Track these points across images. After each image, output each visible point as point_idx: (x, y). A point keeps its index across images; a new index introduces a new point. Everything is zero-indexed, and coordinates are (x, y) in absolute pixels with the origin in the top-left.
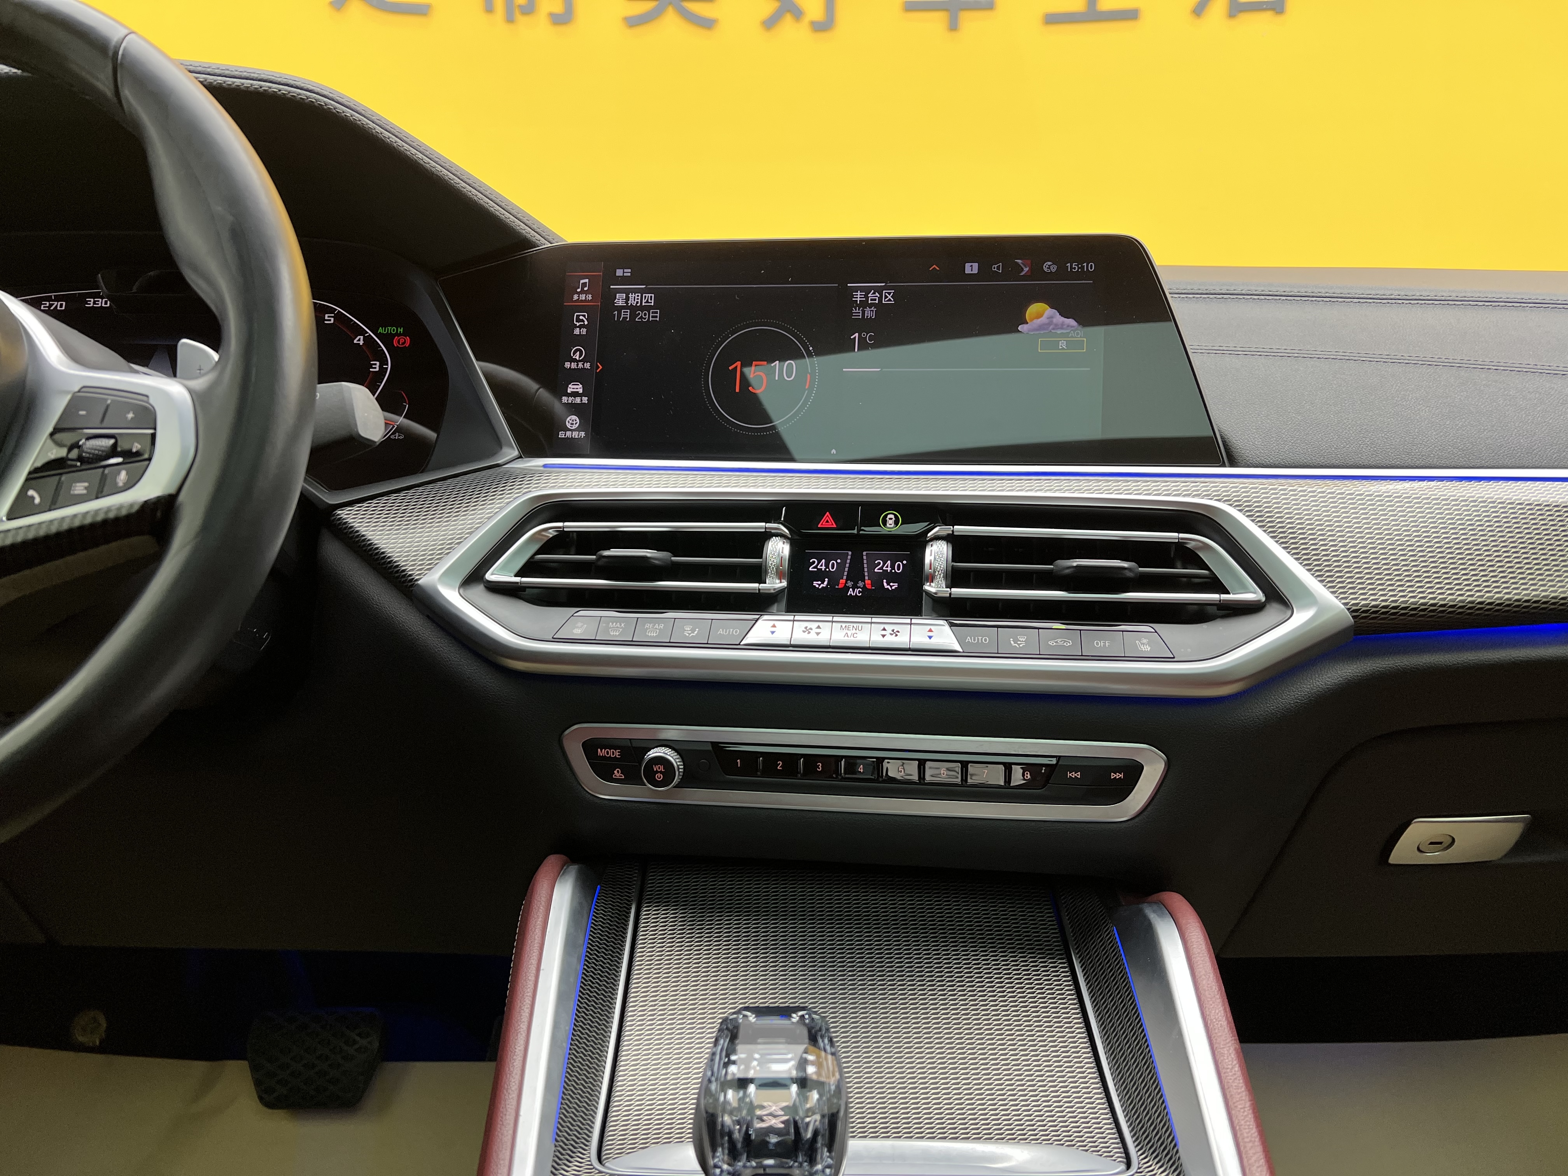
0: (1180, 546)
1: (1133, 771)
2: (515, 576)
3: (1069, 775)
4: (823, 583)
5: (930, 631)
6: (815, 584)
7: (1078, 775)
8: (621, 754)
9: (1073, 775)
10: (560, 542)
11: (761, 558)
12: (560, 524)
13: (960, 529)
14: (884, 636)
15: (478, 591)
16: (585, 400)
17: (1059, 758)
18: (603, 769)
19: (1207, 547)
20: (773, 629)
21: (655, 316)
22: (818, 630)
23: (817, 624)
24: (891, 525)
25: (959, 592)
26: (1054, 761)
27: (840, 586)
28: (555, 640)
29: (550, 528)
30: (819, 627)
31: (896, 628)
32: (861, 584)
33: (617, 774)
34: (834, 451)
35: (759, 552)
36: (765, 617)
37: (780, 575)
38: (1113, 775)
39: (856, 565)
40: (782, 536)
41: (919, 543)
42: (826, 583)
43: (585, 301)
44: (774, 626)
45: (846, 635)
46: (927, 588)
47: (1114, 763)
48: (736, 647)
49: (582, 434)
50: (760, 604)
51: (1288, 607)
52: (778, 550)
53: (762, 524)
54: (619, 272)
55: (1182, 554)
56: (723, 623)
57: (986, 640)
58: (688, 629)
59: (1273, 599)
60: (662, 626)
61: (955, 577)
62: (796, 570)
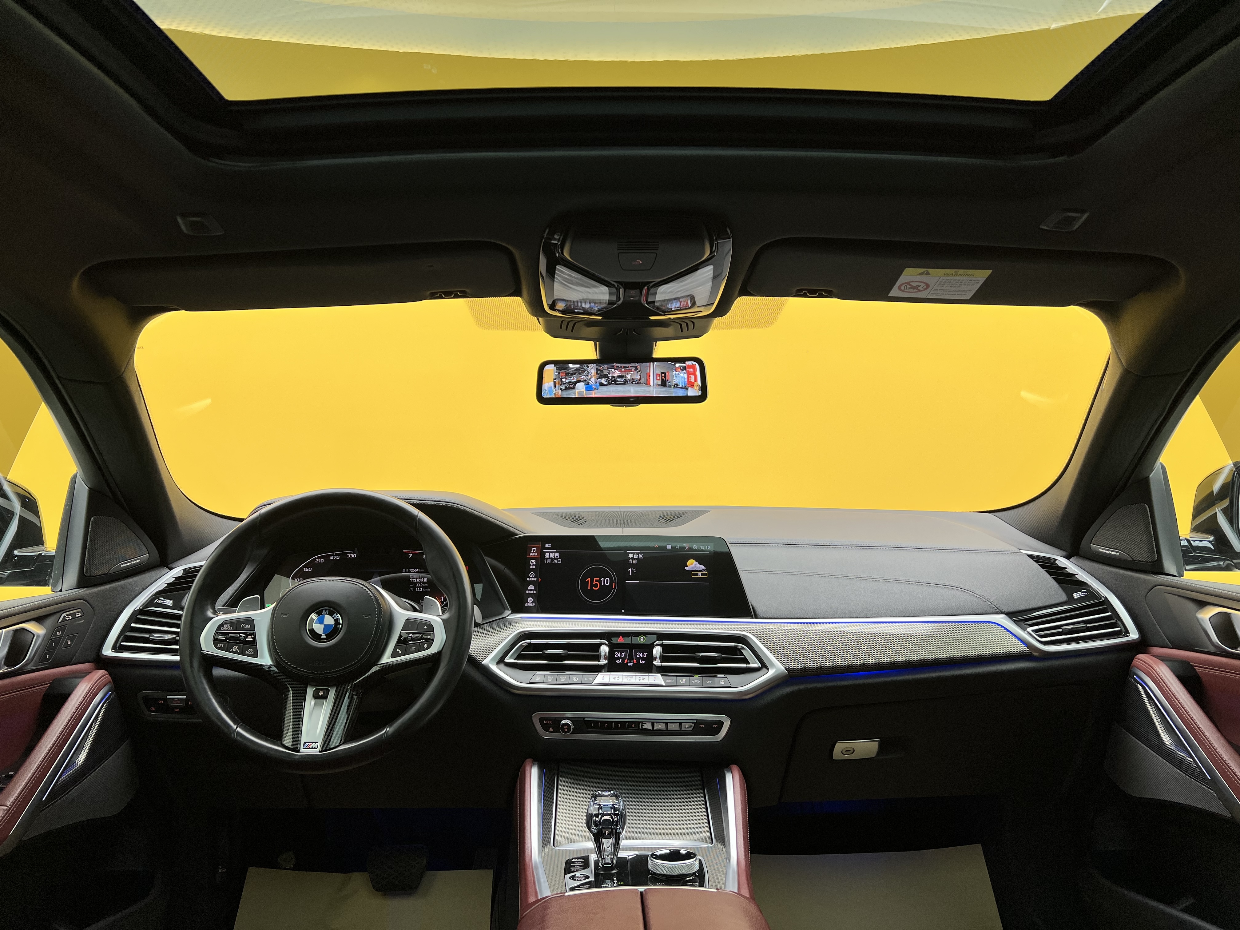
0: (736, 647)
1: (721, 724)
2: (515, 660)
3: (700, 726)
4: (620, 661)
5: (655, 678)
6: (617, 661)
7: (703, 726)
8: (552, 722)
9: (701, 726)
10: (530, 647)
11: (599, 652)
12: (529, 641)
13: (665, 642)
14: (640, 680)
15: (502, 666)
16: (535, 592)
17: (697, 720)
18: (546, 728)
19: (743, 648)
20: (603, 678)
21: (559, 561)
22: (618, 678)
23: (618, 676)
24: (642, 640)
25: (664, 664)
26: (695, 721)
27: (625, 662)
28: (530, 683)
29: (525, 643)
30: (618, 677)
31: (644, 677)
32: (632, 661)
33: (551, 729)
34: (623, 611)
35: (598, 650)
36: (600, 674)
37: (605, 658)
38: (715, 725)
39: (631, 654)
40: (606, 644)
41: (651, 646)
42: (621, 661)
43: (534, 556)
44: (603, 677)
45: (628, 680)
46: (654, 663)
47: (715, 722)
48: (591, 684)
49: (534, 604)
50: (598, 669)
51: (768, 669)
52: (604, 649)
53: (599, 640)
54: (547, 546)
55: (735, 650)
56: (586, 676)
57: (673, 681)
58: (575, 678)
59: (764, 666)
60: (566, 677)
61: (663, 659)
62: (611, 656)
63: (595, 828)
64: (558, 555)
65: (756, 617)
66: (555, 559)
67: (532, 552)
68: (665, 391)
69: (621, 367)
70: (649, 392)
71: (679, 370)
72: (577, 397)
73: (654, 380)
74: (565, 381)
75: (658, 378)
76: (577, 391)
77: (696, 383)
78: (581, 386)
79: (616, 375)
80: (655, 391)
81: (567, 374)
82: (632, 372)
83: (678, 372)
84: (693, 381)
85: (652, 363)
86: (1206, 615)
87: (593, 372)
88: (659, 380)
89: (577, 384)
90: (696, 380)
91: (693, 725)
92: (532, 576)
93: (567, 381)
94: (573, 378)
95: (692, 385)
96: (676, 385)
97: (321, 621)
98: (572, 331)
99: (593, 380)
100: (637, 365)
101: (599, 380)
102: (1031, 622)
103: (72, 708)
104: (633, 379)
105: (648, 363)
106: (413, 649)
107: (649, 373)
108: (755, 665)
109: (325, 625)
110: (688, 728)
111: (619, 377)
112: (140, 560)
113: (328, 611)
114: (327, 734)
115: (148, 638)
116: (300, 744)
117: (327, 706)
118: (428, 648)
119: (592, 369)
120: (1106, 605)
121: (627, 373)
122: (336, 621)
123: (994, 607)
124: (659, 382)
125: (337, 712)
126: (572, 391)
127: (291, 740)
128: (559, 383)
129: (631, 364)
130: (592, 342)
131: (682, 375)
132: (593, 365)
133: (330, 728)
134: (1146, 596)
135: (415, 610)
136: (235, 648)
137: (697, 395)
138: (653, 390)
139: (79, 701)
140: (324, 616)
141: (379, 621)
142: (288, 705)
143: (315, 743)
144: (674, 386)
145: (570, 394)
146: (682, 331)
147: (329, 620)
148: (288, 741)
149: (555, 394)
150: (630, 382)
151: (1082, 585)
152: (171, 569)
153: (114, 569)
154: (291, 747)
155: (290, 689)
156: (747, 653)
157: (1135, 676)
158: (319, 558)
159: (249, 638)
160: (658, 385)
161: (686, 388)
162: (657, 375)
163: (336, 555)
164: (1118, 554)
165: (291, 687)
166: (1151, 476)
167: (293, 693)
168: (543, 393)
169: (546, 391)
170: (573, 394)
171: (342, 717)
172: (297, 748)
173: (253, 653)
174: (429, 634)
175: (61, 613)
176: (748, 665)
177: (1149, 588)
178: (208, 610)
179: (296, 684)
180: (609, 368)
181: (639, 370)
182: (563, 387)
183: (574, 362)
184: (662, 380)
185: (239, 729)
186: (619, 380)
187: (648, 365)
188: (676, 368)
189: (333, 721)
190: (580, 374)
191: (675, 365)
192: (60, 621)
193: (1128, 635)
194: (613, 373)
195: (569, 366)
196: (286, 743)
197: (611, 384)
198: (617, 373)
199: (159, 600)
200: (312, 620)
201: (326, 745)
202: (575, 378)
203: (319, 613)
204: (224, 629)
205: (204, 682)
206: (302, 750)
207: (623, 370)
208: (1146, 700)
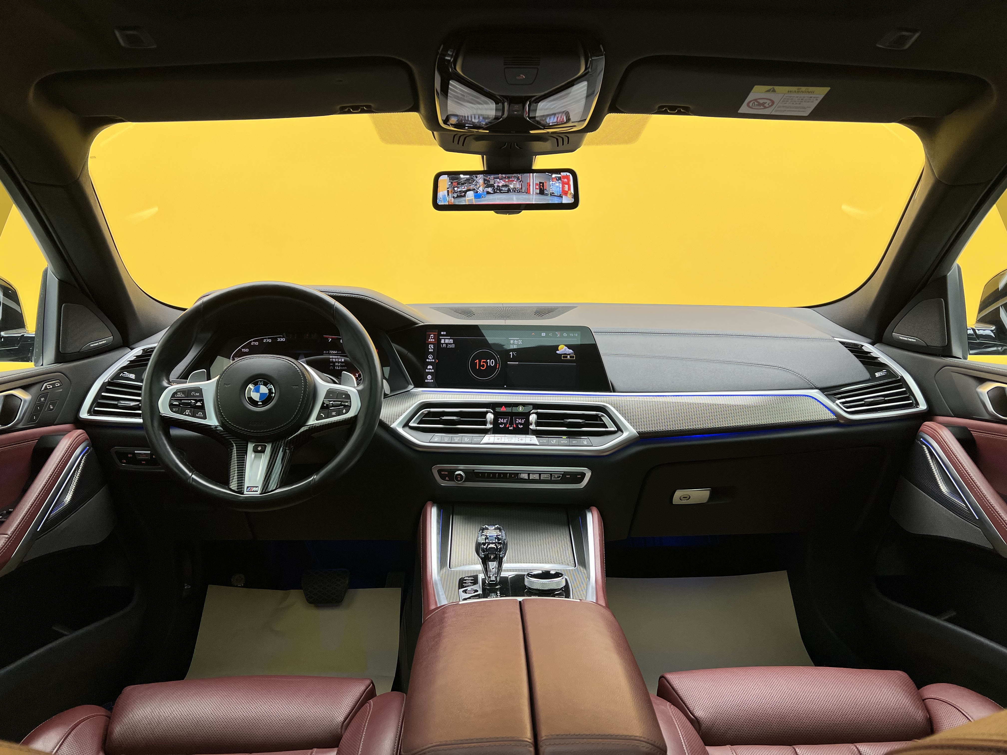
0: (597, 415)
1: (583, 475)
2: (417, 424)
3: (567, 476)
5: (531, 439)
6: (500, 426)
7: (569, 476)
8: (448, 473)
10: (429, 414)
11: (485, 418)
12: (429, 409)
13: (539, 411)
14: (519, 440)
15: (407, 429)
16: (433, 371)
17: (564, 472)
18: (443, 477)
19: (603, 416)
21: (453, 346)
22: (501, 439)
23: (501, 437)
24: (521, 409)
25: (538, 428)
26: (563, 473)
27: (507, 427)
28: (428, 442)
29: (425, 411)
31: (522, 438)
32: (513, 426)
33: (447, 478)
34: (505, 386)
36: (487, 435)
37: (491, 423)
38: (578, 476)
39: (512, 419)
40: (491, 412)
41: (529, 414)
42: (503, 426)
43: (432, 342)
44: (489, 438)
45: (509, 440)
46: (530, 427)
47: (579, 473)
48: (479, 444)
49: (432, 381)
50: (485, 432)
51: (622, 432)
52: (490, 417)
53: (486, 409)
54: (442, 333)
55: (596, 417)
56: (476, 437)
57: (545, 441)
58: (466, 439)
59: (619, 430)
60: (459, 438)
61: (538, 424)
62: (495, 422)
63: (483, 553)
64: (451, 341)
65: (614, 391)
66: (449, 344)
67: (430, 338)
68: (543, 199)
69: (505, 178)
70: (529, 199)
71: (555, 180)
72: (467, 204)
73: (534, 189)
74: (457, 190)
75: (537, 187)
76: (467, 199)
77: (569, 191)
78: (470, 194)
79: (500, 185)
80: (534, 199)
81: (458, 184)
82: (515, 182)
83: (554, 182)
84: (567, 190)
85: (532, 174)
86: (985, 390)
87: (481, 181)
88: (538, 189)
89: (468, 193)
90: (569, 189)
91: (561, 475)
92: (430, 358)
93: (459, 190)
94: (463, 187)
95: (566, 193)
96: (552, 193)
97: (257, 390)
98: (463, 145)
99: (481, 189)
100: (519, 176)
101: (486, 189)
102: (840, 396)
103: (57, 459)
104: (515, 188)
105: (528, 174)
106: (334, 413)
107: (529, 183)
108: (613, 429)
109: (261, 394)
110: (557, 478)
111: (503, 186)
112: (106, 341)
113: (262, 382)
114: (266, 480)
115: (117, 404)
116: (244, 488)
117: (264, 459)
118: (346, 413)
119: (480, 179)
120: (902, 382)
121: (510, 182)
122: (270, 390)
123: (810, 383)
124: (538, 191)
125: (273, 463)
126: (463, 199)
127: (236, 485)
128: (451, 192)
129: (514, 175)
130: (480, 156)
131: (557, 184)
132: (480, 176)
133: (268, 475)
134: (935, 376)
135: (335, 383)
136: (187, 412)
137: (571, 202)
138: (533, 198)
139: (62, 453)
140: (260, 386)
141: (305, 391)
142: (233, 458)
143: (256, 487)
144: (551, 194)
145: (461, 202)
146: (558, 146)
147: (264, 389)
148: (234, 485)
149: (448, 201)
150: (513, 191)
151: (883, 366)
152: (132, 349)
153: (84, 348)
154: (236, 490)
155: (234, 445)
156: (606, 420)
157: (921, 439)
158: (254, 341)
159: (199, 404)
160: (537, 194)
161: (561, 196)
162: (536, 184)
163: (269, 338)
164: (915, 341)
165: (235, 443)
166: (948, 275)
167: (236, 448)
168: (438, 201)
169: (441, 198)
170: (464, 202)
171: (278, 467)
172: (242, 491)
173: (202, 416)
174: (347, 402)
175: (44, 382)
176: (607, 429)
177: (939, 368)
178: (163, 380)
179: (239, 441)
180: (494, 178)
181: (521, 180)
182: (455, 196)
183: (465, 173)
184: (540, 189)
185: (193, 476)
186: (503, 189)
187: (528, 176)
188: (553, 178)
189: (270, 470)
190: (470, 184)
191: (551, 176)
192: (43, 389)
193: (918, 406)
194: (498, 182)
195: (460, 177)
196: (233, 487)
197: (497, 192)
198: (502, 183)
199: (123, 374)
200: (250, 389)
201: (265, 488)
202: (466, 187)
203: (256, 384)
204: (177, 396)
205: (164, 438)
206: (245, 493)
207: (507, 180)
208: (929, 458)
